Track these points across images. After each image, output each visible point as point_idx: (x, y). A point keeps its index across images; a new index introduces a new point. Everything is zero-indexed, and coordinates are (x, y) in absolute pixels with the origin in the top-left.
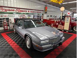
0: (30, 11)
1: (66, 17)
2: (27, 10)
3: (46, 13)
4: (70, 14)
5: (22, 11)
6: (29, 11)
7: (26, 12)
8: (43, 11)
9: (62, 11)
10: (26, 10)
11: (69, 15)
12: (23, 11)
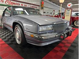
0: (24, 4)
1: (66, 10)
2: (21, 4)
3: (42, 8)
4: (71, 6)
5: (13, 4)
6: (22, 5)
7: (19, 5)
8: (39, 6)
9: (61, 3)
10: (19, 3)
11: (69, 7)
12: (15, 4)
